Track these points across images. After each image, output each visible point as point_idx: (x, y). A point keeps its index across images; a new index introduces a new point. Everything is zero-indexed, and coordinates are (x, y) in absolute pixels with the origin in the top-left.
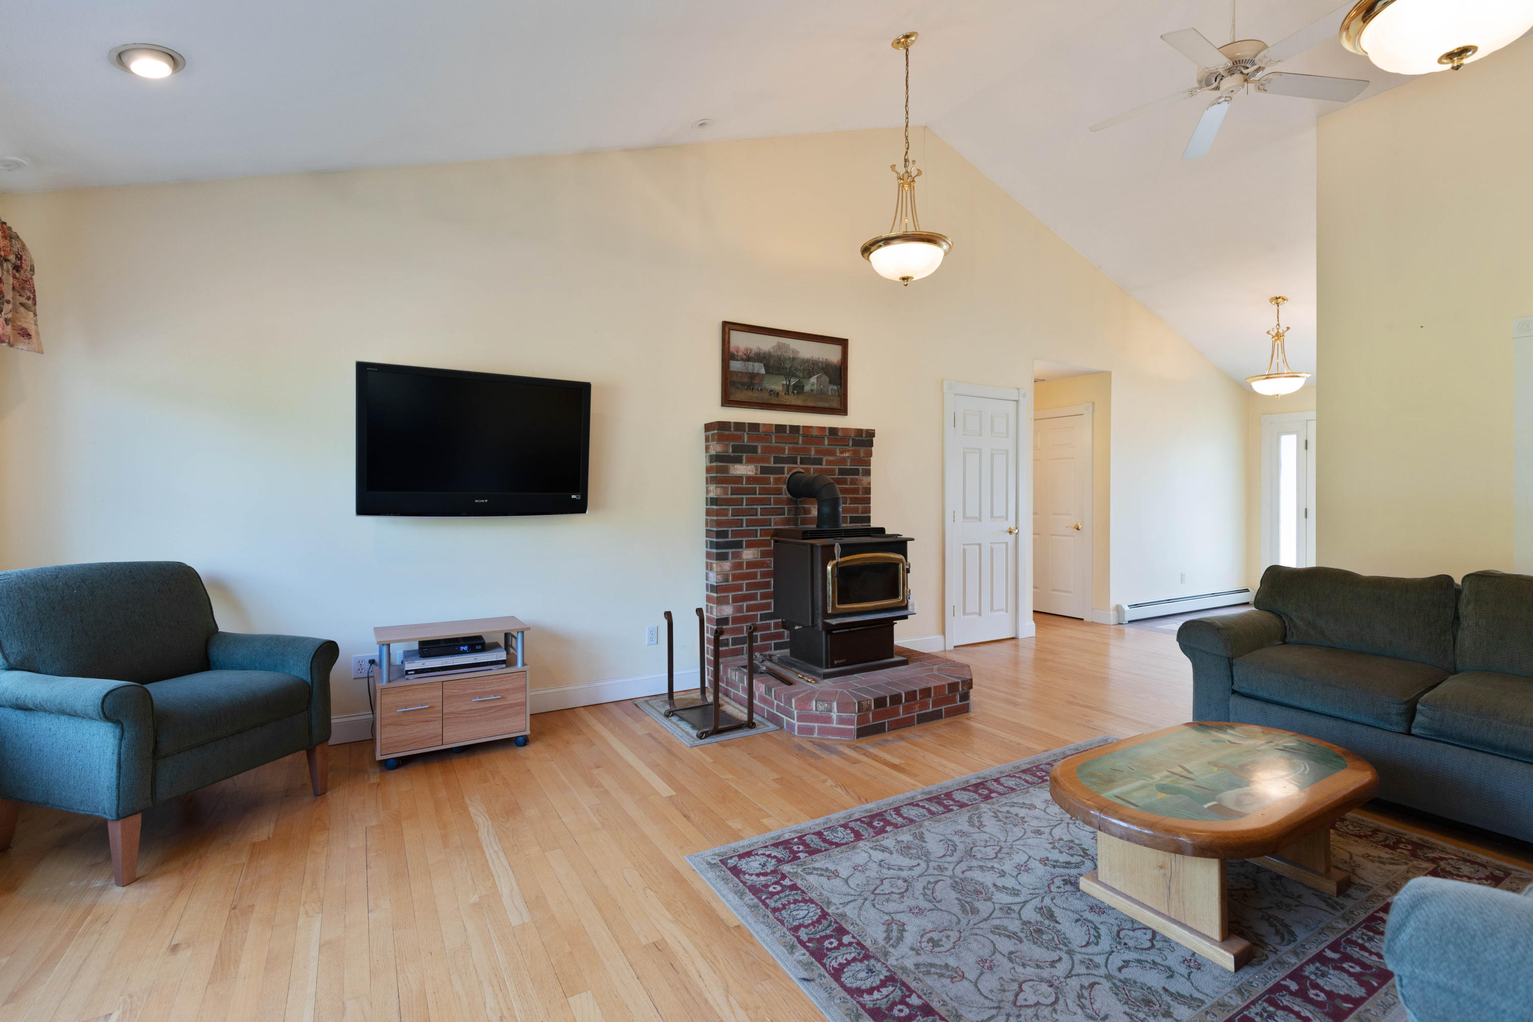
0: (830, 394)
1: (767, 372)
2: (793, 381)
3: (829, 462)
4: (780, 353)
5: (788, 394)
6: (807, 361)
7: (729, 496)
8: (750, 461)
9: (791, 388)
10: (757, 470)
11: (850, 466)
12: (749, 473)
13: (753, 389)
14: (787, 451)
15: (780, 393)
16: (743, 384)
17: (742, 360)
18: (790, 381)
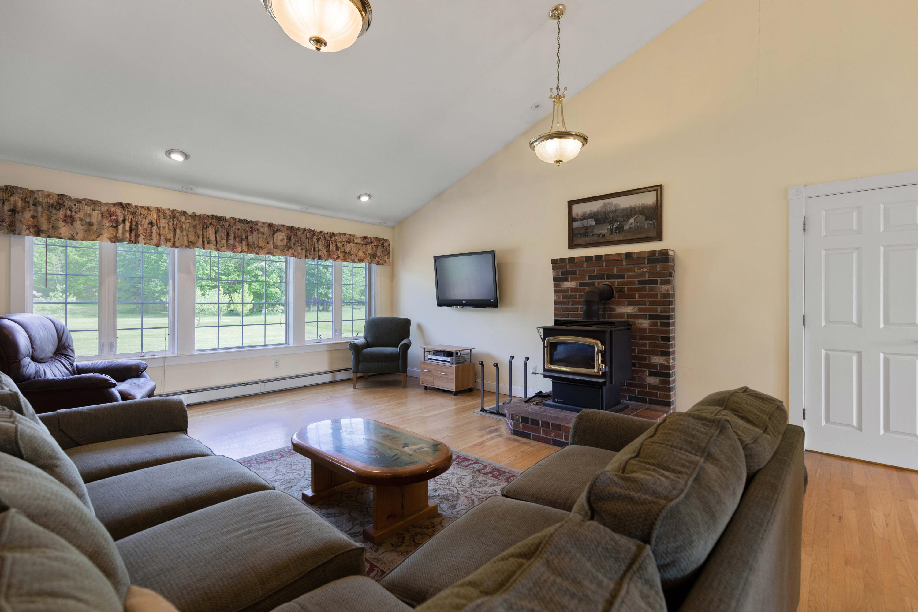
0: (646, 227)
1: (597, 223)
2: (615, 225)
3: (629, 277)
4: (605, 209)
5: (612, 234)
6: (626, 209)
7: (561, 300)
8: (572, 280)
9: (614, 230)
10: (577, 284)
11: (649, 278)
12: (572, 286)
13: (587, 236)
14: (596, 272)
15: (606, 235)
16: (581, 234)
17: (580, 220)
18: (613, 226)
